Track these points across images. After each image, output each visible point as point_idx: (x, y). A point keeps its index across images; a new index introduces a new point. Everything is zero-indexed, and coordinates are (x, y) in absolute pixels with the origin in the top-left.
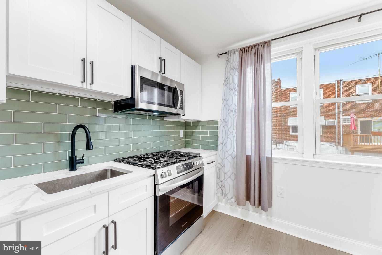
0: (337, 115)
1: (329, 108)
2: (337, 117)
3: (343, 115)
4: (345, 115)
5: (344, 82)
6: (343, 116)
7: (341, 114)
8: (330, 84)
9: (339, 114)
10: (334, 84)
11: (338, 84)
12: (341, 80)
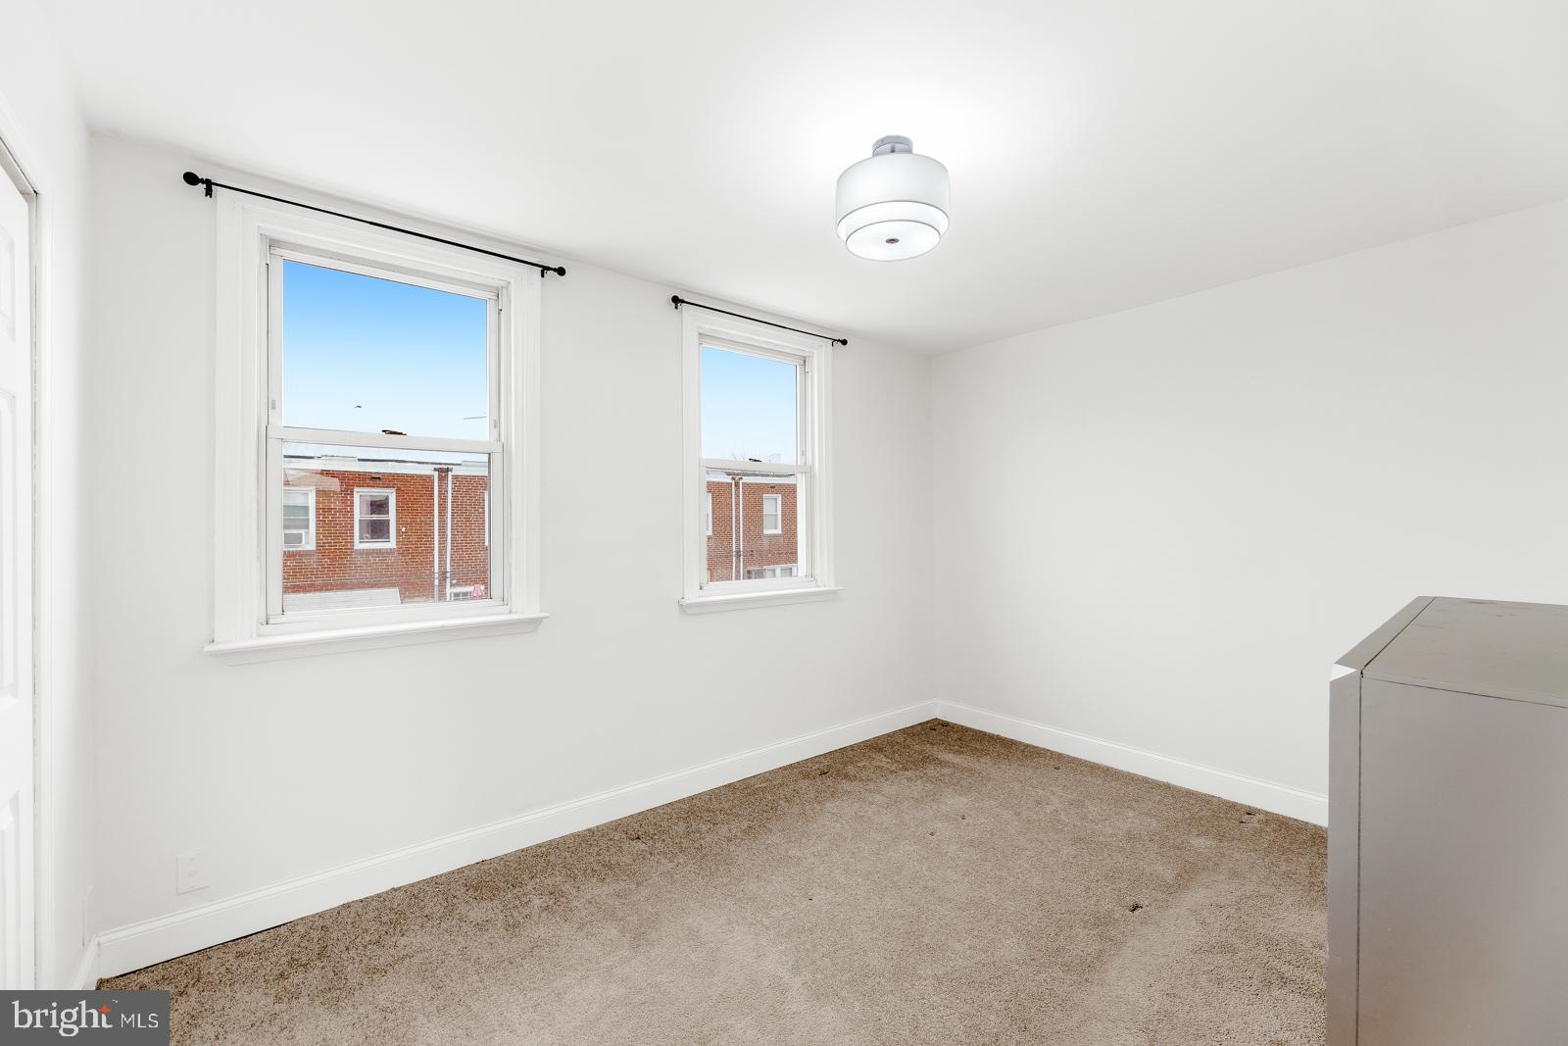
0: (436, 582)
1: (413, 557)
2: (436, 589)
3: (454, 582)
4: (458, 584)
5: (455, 477)
6: (452, 585)
7: (448, 580)
8: (418, 476)
9: (443, 578)
10: (430, 478)
11: (441, 479)
12: (448, 470)
